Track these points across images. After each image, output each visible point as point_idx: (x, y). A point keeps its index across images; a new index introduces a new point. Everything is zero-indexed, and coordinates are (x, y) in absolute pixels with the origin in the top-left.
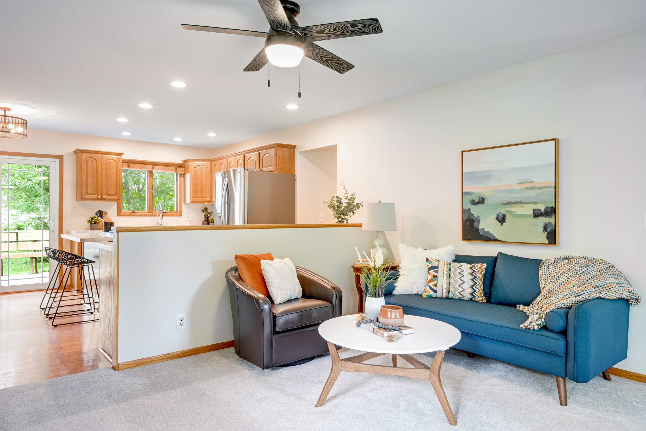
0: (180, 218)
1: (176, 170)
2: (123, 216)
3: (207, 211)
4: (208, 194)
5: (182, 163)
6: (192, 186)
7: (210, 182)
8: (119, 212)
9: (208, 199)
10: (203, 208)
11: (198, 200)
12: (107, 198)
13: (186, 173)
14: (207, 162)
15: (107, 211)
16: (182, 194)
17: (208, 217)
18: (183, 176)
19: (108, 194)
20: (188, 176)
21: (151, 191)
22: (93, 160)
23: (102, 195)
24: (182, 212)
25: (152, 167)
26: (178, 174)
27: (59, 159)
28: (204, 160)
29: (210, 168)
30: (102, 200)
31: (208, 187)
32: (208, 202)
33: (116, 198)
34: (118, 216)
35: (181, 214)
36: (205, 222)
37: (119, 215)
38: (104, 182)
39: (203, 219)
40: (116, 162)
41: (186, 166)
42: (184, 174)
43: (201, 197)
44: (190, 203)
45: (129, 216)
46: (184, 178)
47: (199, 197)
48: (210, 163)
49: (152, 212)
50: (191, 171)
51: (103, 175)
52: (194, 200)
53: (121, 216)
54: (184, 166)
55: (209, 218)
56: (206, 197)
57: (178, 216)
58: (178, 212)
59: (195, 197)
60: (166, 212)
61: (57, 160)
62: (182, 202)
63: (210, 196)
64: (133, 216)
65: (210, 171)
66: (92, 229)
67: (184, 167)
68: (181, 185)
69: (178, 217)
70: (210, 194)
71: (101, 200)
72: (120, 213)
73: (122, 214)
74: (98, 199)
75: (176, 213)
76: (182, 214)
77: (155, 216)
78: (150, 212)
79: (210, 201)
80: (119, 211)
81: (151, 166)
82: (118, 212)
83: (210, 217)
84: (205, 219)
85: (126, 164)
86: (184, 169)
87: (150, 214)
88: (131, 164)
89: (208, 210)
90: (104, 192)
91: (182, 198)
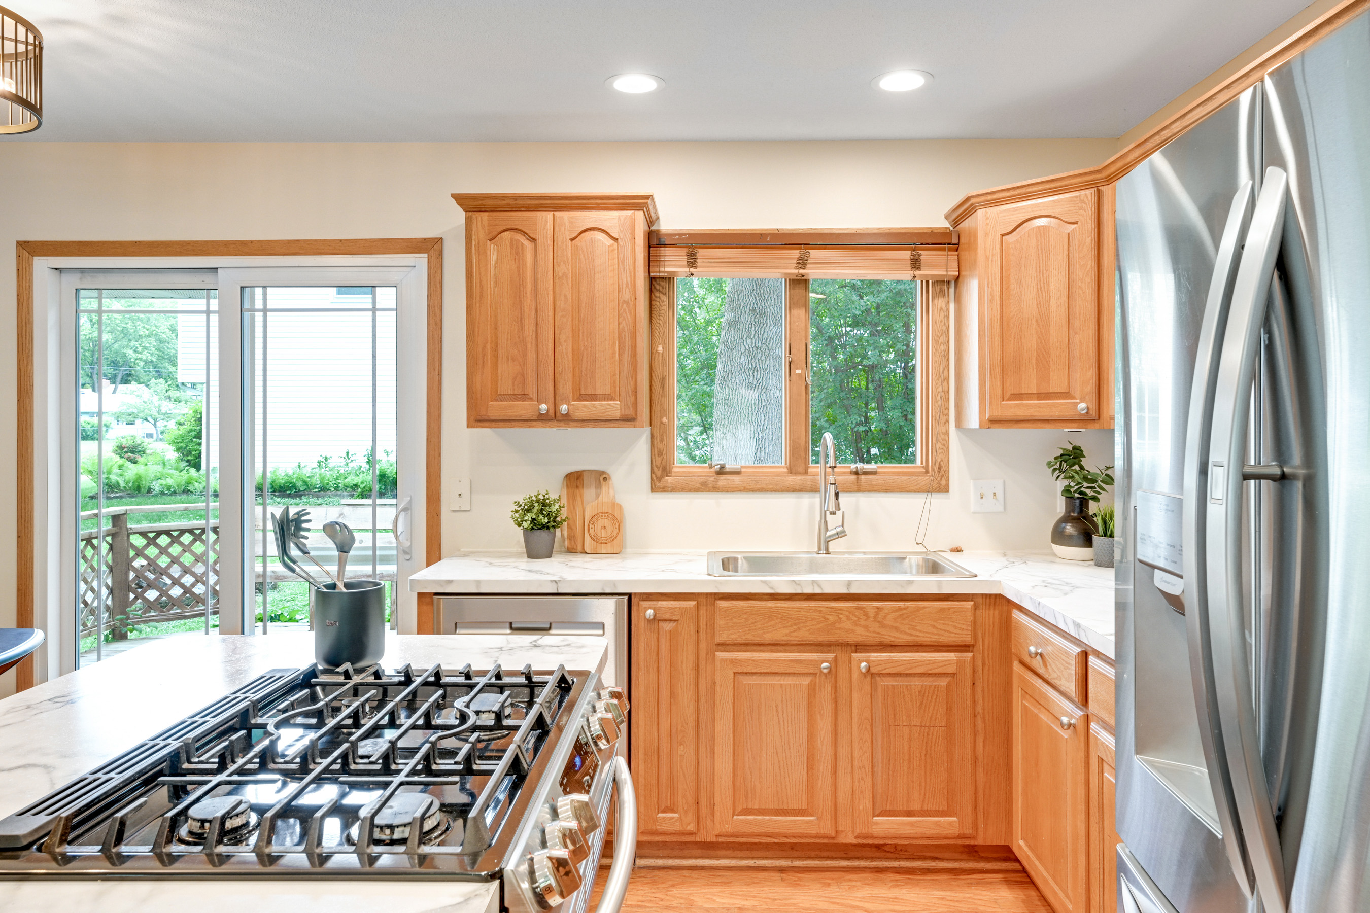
0: (937, 500)
1: (916, 263)
2: (674, 489)
3: (1082, 468)
4: (1084, 378)
5: (948, 225)
6: (992, 338)
7: (1090, 307)
8: (659, 473)
9: (1083, 405)
10: (1061, 452)
11: (1021, 413)
12: (580, 414)
13: (963, 273)
14: (1077, 194)
15: (610, 470)
16: (947, 379)
17: (1084, 502)
18: (952, 290)
19: (583, 392)
20: (972, 289)
21: (798, 372)
22: (517, 241)
23: (558, 398)
24: (947, 472)
25: (800, 258)
26: (927, 282)
27: (426, 255)
28: (1055, 187)
29: (1091, 225)
30: (562, 424)
31: (1085, 336)
32: (1085, 420)
33: (617, 414)
34: (654, 489)
35: (943, 482)
36: (1069, 529)
37: (658, 484)
38: (565, 336)
39: (1060, 507)
40: (616, 240)
41: (962, 241)
42: (957, 279)
43: (1041, 396)
44: (981, 426)
45: (697, 490)
46: (958, 299)
47: (1029, 396)
48: (1090, 193)
49: (806, 473)
50: (987, 258)
51: (561, 304)
52: (999, 414)
53: (664, 489)
54: (955, 241)
55: (1093, 507)
56: (1067, 395)
57: (924, 491)
58: (927, 472)
59: (1008, 395)
60: (866, 473)
61: (421, 261)
62: (947, 421)
63: (1091, 387)
64: (715, 489)
65: (1089, 241)
66: (532, 554)
67: (956, 247)
68: (943, 339)
69: (924, 495)
70: (1091, 374)
71: (555, 423)
72: (660, 479)
73: (669, 479)
74: (543, 419)
75: (920, 473)
76: (948, 480)
77: (814, 489)
78: (797, 473)
79: (1093, 413)
80: (655, 469)
81: (795, 254)
82: (653, 472)
83: (1095, 498)
84: (1070, 507)
85: (683, 252)
86: (953, 255)
87: (796, 480)
88: (702, 253)
89: (1084, 462)
90: (566, 388)
91: (947, 400)
